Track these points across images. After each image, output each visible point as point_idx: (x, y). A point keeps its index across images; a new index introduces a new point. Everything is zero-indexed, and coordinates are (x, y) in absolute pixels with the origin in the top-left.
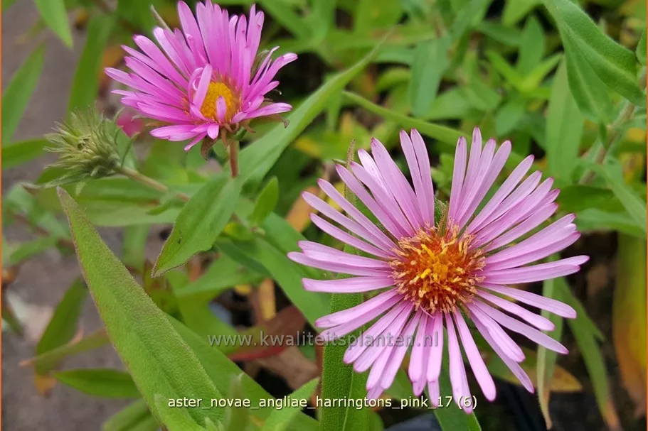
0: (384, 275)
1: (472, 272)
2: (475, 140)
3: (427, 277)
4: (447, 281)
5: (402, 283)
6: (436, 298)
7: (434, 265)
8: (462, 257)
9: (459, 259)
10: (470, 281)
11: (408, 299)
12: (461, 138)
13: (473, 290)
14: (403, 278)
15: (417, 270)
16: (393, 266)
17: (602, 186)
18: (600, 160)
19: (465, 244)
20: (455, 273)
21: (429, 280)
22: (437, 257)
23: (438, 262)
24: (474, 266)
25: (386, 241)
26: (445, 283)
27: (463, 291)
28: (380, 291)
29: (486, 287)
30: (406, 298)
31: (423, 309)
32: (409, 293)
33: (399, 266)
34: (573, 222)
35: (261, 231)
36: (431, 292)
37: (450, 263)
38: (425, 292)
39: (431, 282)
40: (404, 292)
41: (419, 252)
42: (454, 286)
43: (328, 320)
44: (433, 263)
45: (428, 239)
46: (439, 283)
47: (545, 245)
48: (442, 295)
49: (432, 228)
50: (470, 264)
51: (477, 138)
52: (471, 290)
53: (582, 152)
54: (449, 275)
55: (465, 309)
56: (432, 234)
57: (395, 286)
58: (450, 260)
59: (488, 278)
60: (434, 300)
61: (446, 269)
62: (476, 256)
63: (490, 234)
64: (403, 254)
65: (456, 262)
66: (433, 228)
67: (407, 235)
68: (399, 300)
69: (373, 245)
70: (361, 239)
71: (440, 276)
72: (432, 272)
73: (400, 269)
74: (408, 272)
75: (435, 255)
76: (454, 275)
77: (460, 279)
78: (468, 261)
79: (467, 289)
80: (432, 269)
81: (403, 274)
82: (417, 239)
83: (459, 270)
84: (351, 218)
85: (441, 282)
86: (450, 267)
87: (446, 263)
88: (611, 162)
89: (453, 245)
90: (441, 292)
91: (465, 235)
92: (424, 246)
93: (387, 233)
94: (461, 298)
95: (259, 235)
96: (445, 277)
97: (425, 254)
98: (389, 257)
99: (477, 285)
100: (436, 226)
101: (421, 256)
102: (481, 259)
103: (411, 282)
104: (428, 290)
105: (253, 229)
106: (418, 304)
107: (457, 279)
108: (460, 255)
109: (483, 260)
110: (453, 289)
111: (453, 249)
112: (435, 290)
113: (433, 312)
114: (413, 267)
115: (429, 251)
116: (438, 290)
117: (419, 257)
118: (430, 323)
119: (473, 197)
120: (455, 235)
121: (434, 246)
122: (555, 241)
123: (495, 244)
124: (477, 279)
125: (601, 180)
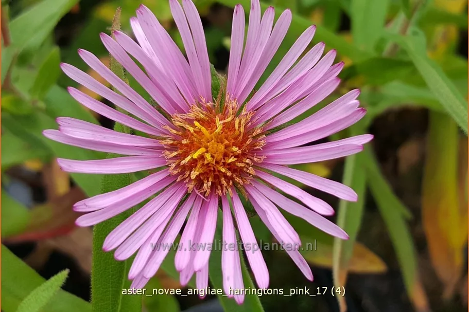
0: (155, 155)
1: (251, 151)
2: (253, 8)
3: (202, 157)
4: (223, 161)
5: (174, 163)
6: (210, 179)
7: (209, 144)
8: (240, 135)
9: (236, 138)
10: (248, 161)
11: (181, 181)
12: (238, 5)
13: (251, 170)
14: (175, 157)
15: (191, 148)
16: (165, 145)
17: (405, 58)
18: (404, 31)
19: (243, 121)
20: (232, 152)
21: (204, 160)
22: (213, 134)
23: (213, 141)
24: (253, 145)
25: (158, 118)
26: (221, 164)
27: (240, 172)
28: (150, 172)
29: (267, 168)
30: (178, 180)
31: (197, 191)
32: (182, 173)
33: (172, 144)
34: (357, 99)
35: (41, 105)
36: (205, 173)
37: (226, 142)
38: (197, 173)
39: (206, 162)
40: (175, 172)
41: (191, 129)
42: (230, 167)
43: (85, 204)
44: (209, 142)
45: (202, 116)
46: (214, 163)
47: (328, 123)
48: (217, 176)
49: (208, 104)
50: (248, 142)
51: (255, 5)
52: (248, 171)
53: (388, 21)
54: (226, 155)
55: (244, 191)
56: (209, 110)
57: (167, 166)
58: (227, 138)
59: (268, 158)
60: (208, 181)
61: (222, 148)
62: (254, 134)
63: (271, 111)
64: (175, 132)
65: (233, 141)
66: (210, 104)
67: (181, 111)
68: (172, 182)
69: (145, 122)
70: (130, 115)
71: (216, 156)
72: (207, 152)
73: (172, 148)
74: (180, 152)
75: (211, 133)
76: (232, 154)
77: (236, 159)
78: (245, 139)
79: (245, 169)
80: (207, 147)
81: (175, 154)
82: (191, 115)
83: (235, 149)
84: (118, 92)
85: (217, 162)
86: (227, 147)
87: (222, 143)
88: (415, 33)
89: (230, 122)
90: (217, 173)
91: (244, 112)
92: (196, 123)
93: (159, 109)
94: (237, 179)
95: (40, 109)
96: (221, 157)
97: (199, 132)
98: (161, 135)
99: (256, 166)
100: (214, 101)
101: (195, 134)
102: (261, 137)
103: (183, 162)
104: (201, 171)
105: (34, 102)
106: (191, 186)
107: (232, 160)
108: (237, 133)
109: (263, 139)
110: (229, 169)
111: (229, 127)
112: (210, 171)
113: (206, 195)
114: (186, 145)
115: (203, 129)
116: (214, 171)
117: (192, 135)
118: (204, 206)
119: (253, 70)
120: (231, 112)
121: (209, 123)
122: (337, 119)
123: (276, 122)
124: (255, 159)
125: (404, 52)
